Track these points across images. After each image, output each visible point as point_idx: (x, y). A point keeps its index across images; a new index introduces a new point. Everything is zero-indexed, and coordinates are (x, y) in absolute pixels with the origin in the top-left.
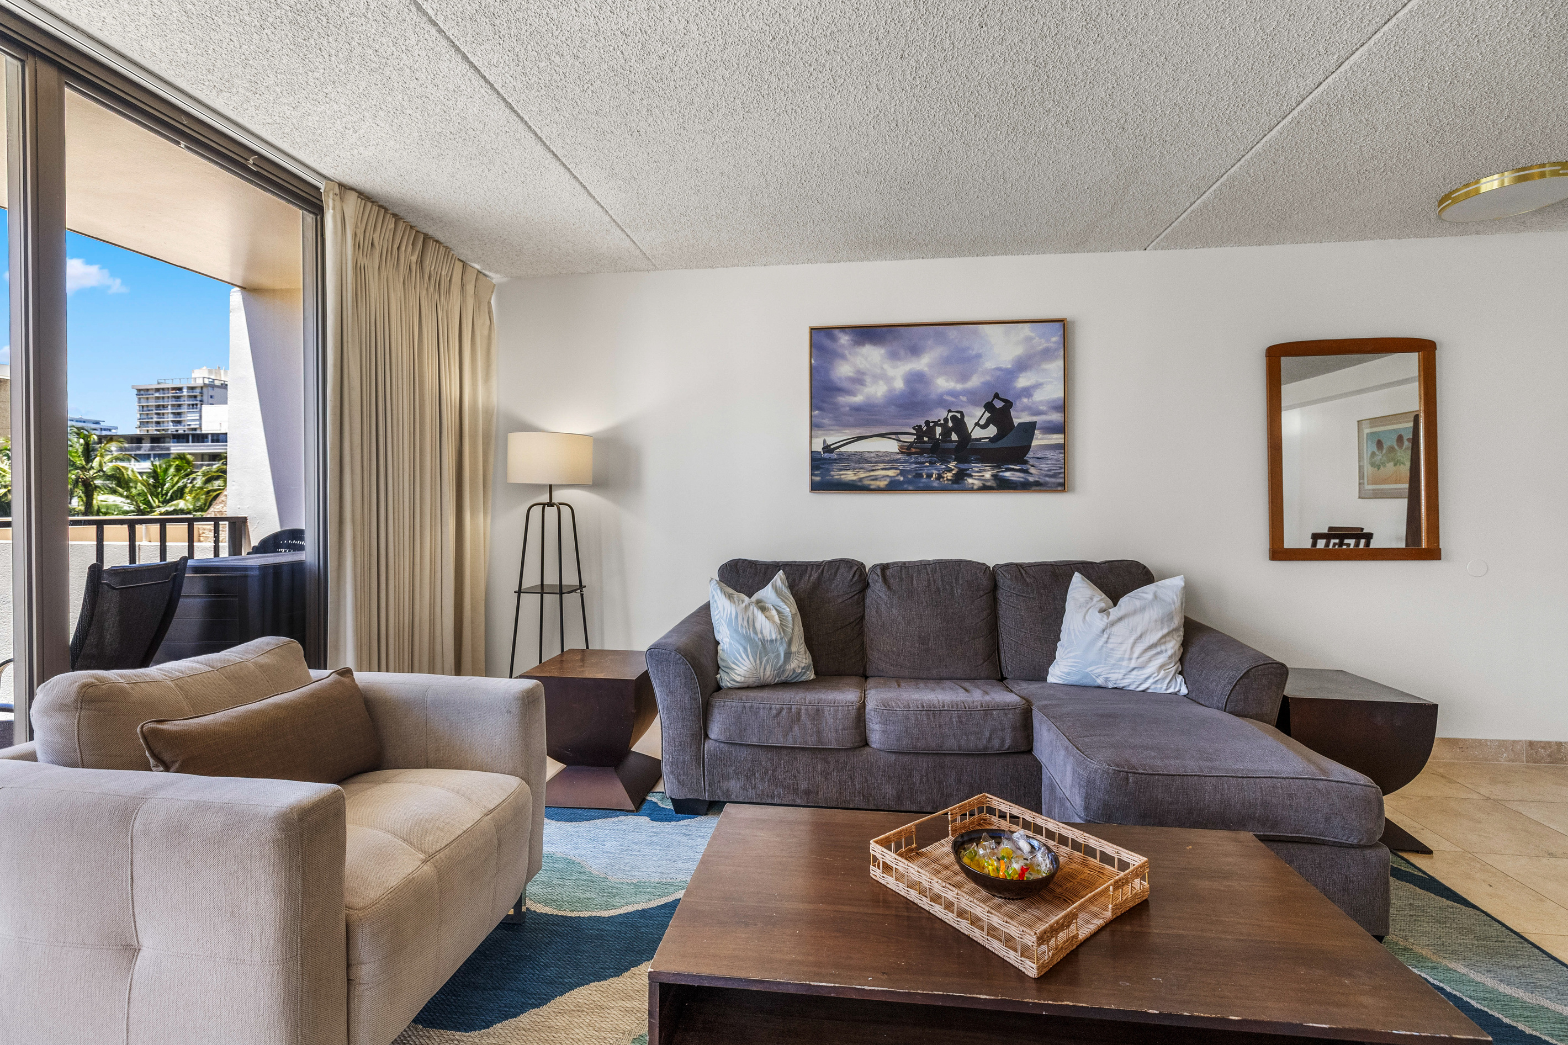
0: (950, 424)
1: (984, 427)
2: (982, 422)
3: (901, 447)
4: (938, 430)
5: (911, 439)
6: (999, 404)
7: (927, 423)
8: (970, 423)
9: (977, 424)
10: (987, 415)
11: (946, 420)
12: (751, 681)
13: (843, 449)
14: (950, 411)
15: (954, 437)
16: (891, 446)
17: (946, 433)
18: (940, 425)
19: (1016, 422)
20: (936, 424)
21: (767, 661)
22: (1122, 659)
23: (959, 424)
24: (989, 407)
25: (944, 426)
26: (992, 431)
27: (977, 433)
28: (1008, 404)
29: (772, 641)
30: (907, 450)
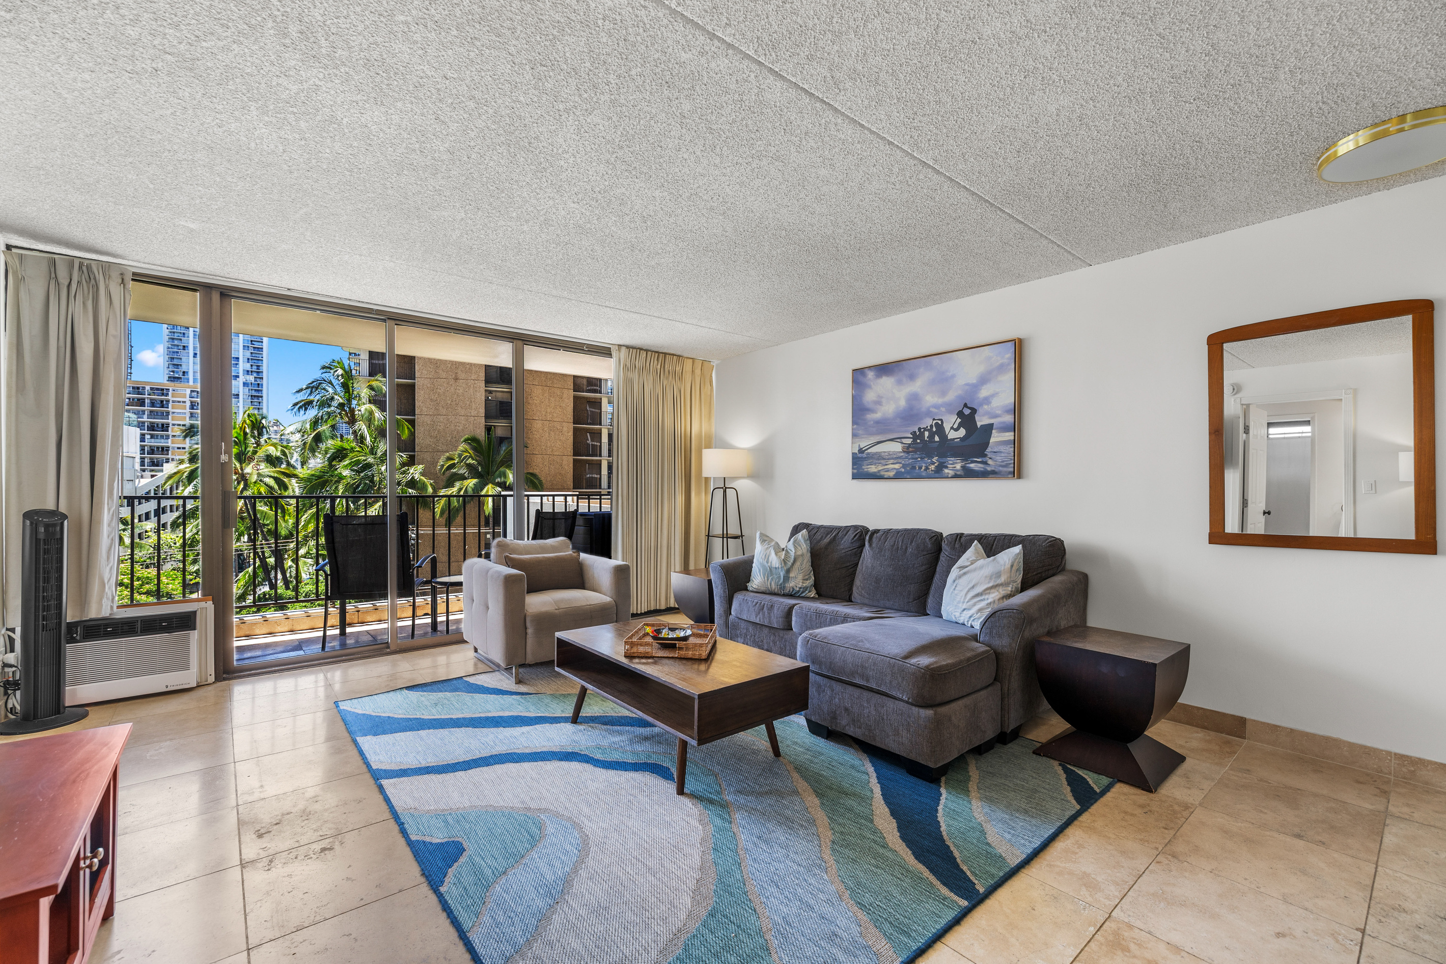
0: (934, 429)
1: (956, 430)
2: (955, 426)
3: (903, 448)
4: (927, 434)
5: (909, 441)
6: (967, 412)
7: (920, 429)
8: (947, 427)
9: (952, 428)
10: (959, 420)
11: (931, 426)
12: (763, 589)
13: (869, 451)
14: (934, 419)
15: (937, 439)
16: (897, 447)
17: (932, 436)
18: (928, 430)
19: (979, 424)
20: (925, 429)
21: (772, 579)
23: (940, 427)
24: (960, 414)
25: (930, 431)
26: (962, 432)
27: (952, 435)
28: (974, 411)
30: (907, 450)
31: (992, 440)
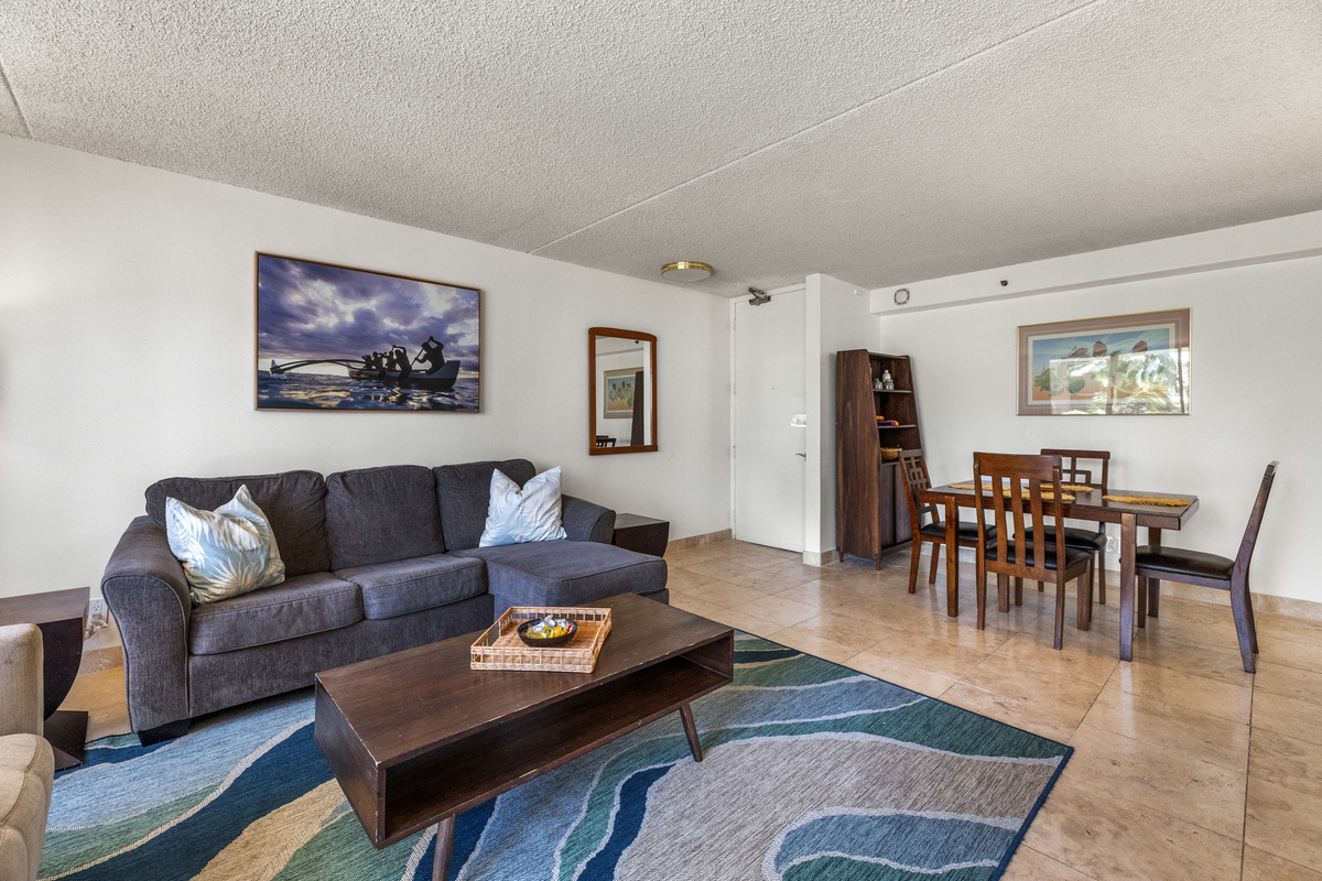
0: (395, 357)
1: (422, 361)
2: (421, 358)
3: (351, 373)
4: (385, 361)
5: (361, 366)
6: (433, 345)
7: (375, 354)
8: (411, 358)
9: (416, 359)
10: (424, 352)
11: (391, 353)
12: (233, 591)
13: (293, 371)
14: (394, 346)
15: (398, 367)
16: (342, 371)
17: (392, 363)
18: (387, 357)
19: (446, 359)
20: (383, 356)
21: (249, 570)
22: (531, 523)
23: (402, 358)
24: (425, 346)
25: (390, 358)
26: (428, 365)
27: (416, 366)
28: (440, 346)
29: (252, 550)
30: (356, 375)
31: (459, 376)
